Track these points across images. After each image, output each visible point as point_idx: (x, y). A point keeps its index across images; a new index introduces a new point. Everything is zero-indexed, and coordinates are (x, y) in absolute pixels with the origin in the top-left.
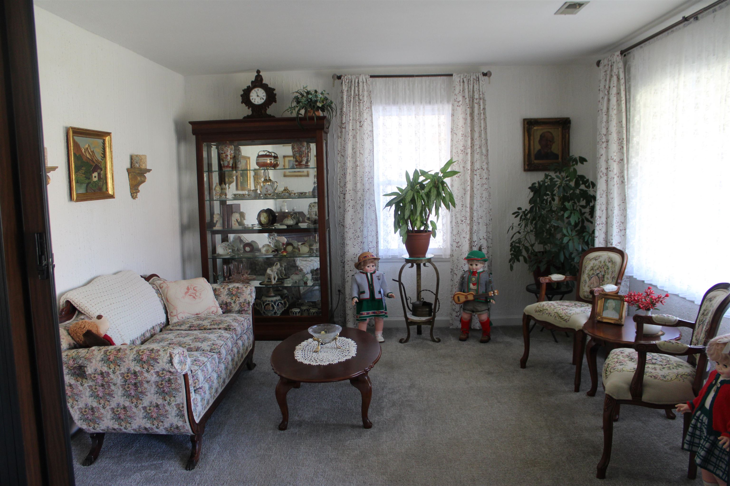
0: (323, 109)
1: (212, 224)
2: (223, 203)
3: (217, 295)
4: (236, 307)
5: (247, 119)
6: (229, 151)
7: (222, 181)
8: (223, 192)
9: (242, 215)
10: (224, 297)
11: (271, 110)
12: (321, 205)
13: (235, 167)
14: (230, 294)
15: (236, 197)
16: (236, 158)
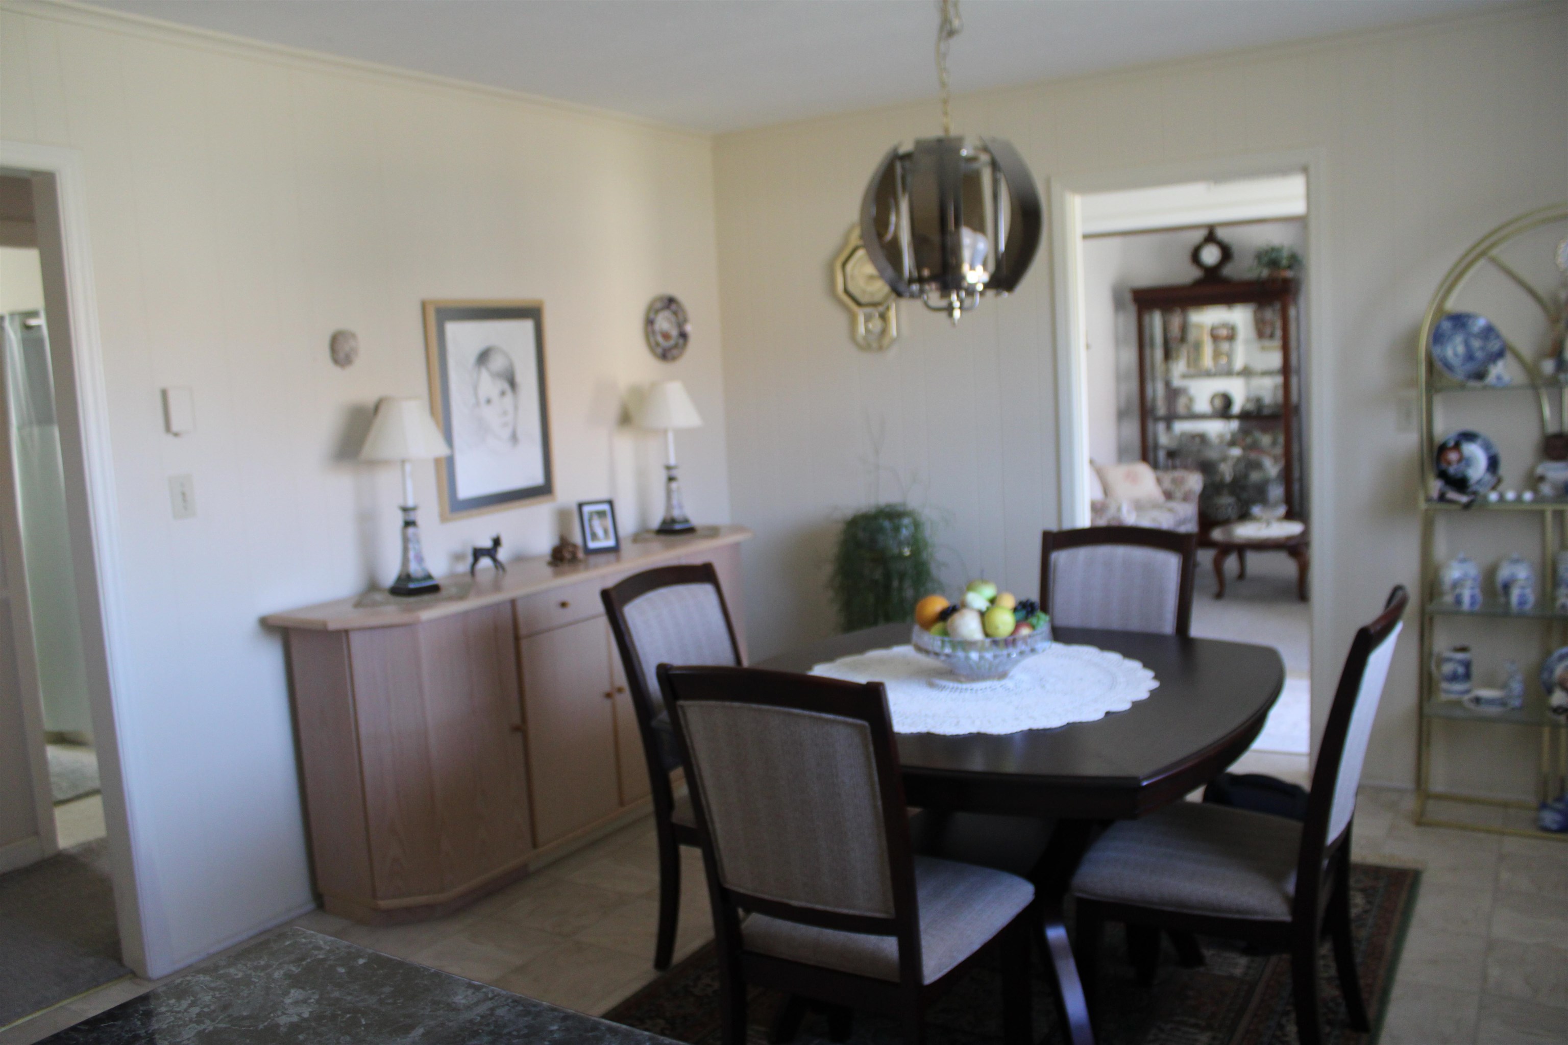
0: (1290, 267)
1: (1153, 409)
2: (1168, 384)
3: (1159, 481)
4: (1179, 494)
5: (1198, 283)
6: (1176, 321)
7: (1168, 355)
8: (1167, 371)
9: (1191, 400)
10: (1167, 484)
11: (1228, 271)
12: (1286, 386)
13: (1183, 339)
14: (1174, 481)
15: (1184, 376)
16: (1184, 328)
